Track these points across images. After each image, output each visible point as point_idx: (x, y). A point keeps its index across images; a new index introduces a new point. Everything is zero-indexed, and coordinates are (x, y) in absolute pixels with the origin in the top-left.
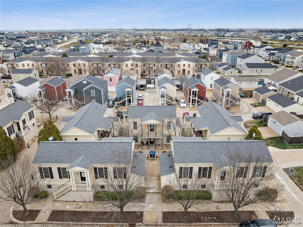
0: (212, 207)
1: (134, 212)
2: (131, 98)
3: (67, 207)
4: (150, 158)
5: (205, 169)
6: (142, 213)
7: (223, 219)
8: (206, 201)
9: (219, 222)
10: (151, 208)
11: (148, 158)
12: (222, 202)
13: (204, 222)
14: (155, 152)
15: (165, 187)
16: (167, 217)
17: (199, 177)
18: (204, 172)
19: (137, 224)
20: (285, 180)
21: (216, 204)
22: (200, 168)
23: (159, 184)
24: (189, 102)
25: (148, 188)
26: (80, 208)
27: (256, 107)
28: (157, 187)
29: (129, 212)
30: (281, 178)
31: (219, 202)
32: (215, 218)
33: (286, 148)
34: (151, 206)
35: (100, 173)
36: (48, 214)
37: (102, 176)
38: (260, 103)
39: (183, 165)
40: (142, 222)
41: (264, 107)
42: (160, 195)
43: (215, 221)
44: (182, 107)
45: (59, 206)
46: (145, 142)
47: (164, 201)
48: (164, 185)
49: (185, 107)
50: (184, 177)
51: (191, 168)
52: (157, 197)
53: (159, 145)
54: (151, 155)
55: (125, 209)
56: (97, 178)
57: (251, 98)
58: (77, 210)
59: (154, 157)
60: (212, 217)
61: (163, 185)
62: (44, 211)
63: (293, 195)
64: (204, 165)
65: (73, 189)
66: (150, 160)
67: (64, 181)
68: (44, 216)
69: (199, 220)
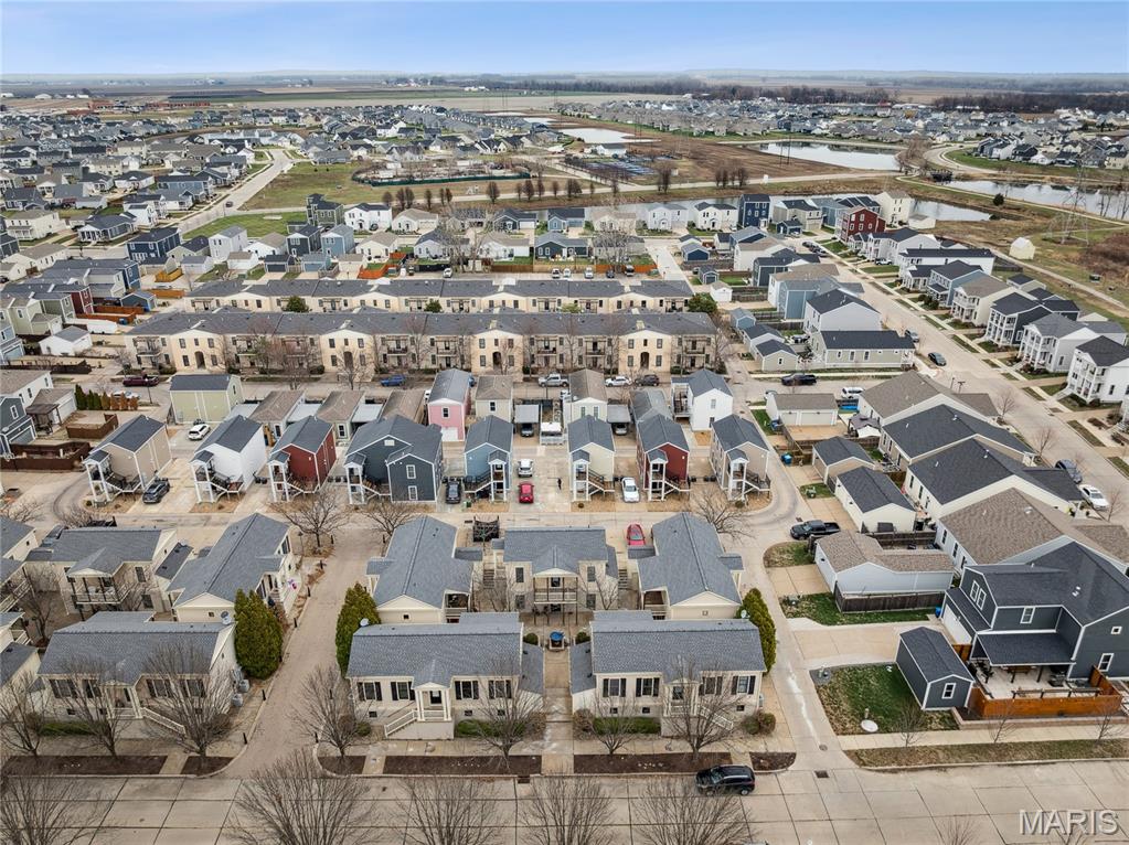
0: (658, 746)
1: (525, 757)
2: (504, 481)
3: (411, 750)
4: (551, 648)
5: (647, 681)
6: (539, 757)
7: (674, 767)
8: (651, 736)
9: (667, 771)
10: (554, 749)
11: (547, 647)
12: (678, 738)
13: (643, 771)
14: (561, 635)
15: (578, 712)
16: (583, 764)
17: (638, 694)
18: (645, 687)
19: (532, 776)
20: (806, 694)
21: (666, 742)
22: (639, 681)
23: (569, 704)
24: (647, 486)
25: (549, 714)
26: (432, 751)
27: (810, 497)
28: (565, 710)
29: (518, 757)
30: (800, 691)
31: (672, 738)
32: (661, 765)
33: (834, 623)
34: (554, 745)
35: (465, 690)
36: (381, 762)
37: (467, 695)
38: (825, 486)
39: (611, 676)
40: (540, 772)
41: (828, 500)
42: (570, 726)
43: (660, 769)
44: (629, 502)
45: (395, 749)
46: (541, 609)
47: (577, 737)
48: (578, 708)
49: (635, 502)
50: (613, 694)
51: (624, 681)
52: (564, 730)
53: (571, 613)
54: (553, 642)
55: (513, 752)
56: (458, 698)
57: (805, 467)
58: (428, 754)
59: (560, 645)
60: (657, 764)
61: (576, 707)
62: (373, 757)
63: (810, 724)
64: (644, 675)
65: (419, 719)
66: (552, 651)
67: (402, 704)
68: (375, 766)
69: (634, 769)
